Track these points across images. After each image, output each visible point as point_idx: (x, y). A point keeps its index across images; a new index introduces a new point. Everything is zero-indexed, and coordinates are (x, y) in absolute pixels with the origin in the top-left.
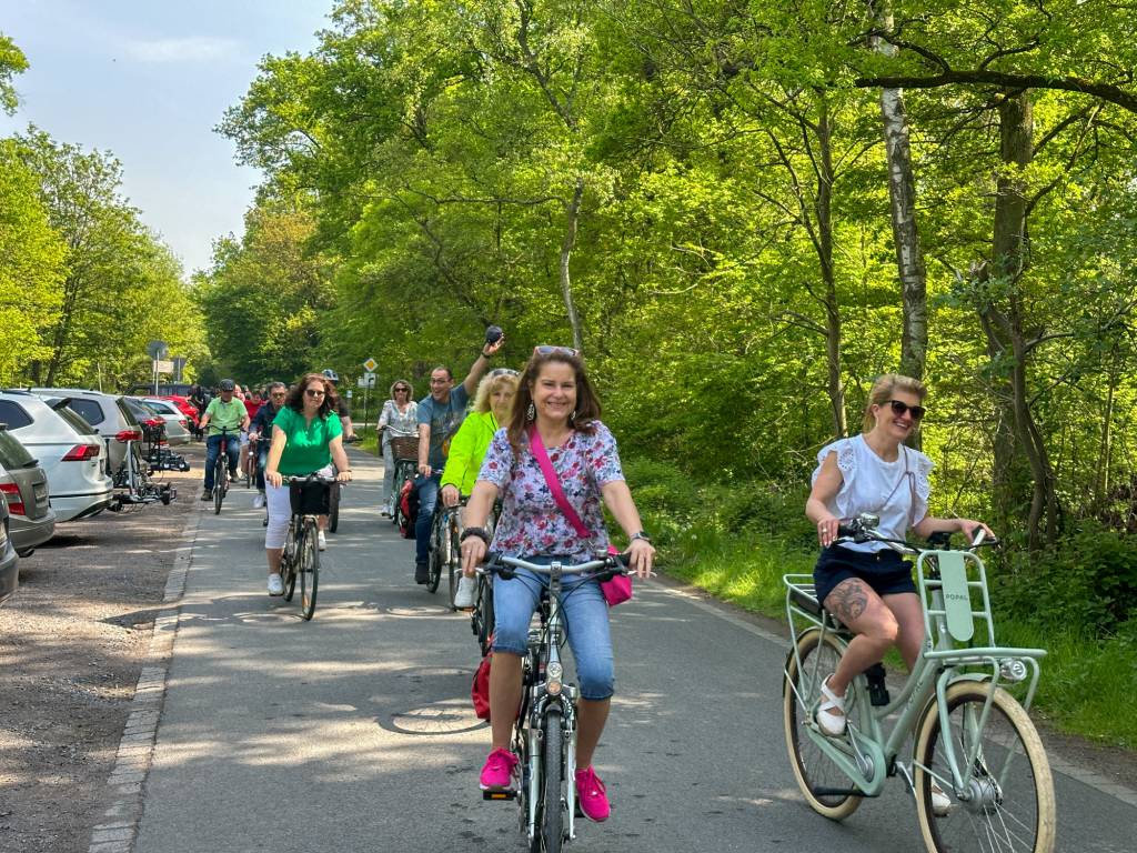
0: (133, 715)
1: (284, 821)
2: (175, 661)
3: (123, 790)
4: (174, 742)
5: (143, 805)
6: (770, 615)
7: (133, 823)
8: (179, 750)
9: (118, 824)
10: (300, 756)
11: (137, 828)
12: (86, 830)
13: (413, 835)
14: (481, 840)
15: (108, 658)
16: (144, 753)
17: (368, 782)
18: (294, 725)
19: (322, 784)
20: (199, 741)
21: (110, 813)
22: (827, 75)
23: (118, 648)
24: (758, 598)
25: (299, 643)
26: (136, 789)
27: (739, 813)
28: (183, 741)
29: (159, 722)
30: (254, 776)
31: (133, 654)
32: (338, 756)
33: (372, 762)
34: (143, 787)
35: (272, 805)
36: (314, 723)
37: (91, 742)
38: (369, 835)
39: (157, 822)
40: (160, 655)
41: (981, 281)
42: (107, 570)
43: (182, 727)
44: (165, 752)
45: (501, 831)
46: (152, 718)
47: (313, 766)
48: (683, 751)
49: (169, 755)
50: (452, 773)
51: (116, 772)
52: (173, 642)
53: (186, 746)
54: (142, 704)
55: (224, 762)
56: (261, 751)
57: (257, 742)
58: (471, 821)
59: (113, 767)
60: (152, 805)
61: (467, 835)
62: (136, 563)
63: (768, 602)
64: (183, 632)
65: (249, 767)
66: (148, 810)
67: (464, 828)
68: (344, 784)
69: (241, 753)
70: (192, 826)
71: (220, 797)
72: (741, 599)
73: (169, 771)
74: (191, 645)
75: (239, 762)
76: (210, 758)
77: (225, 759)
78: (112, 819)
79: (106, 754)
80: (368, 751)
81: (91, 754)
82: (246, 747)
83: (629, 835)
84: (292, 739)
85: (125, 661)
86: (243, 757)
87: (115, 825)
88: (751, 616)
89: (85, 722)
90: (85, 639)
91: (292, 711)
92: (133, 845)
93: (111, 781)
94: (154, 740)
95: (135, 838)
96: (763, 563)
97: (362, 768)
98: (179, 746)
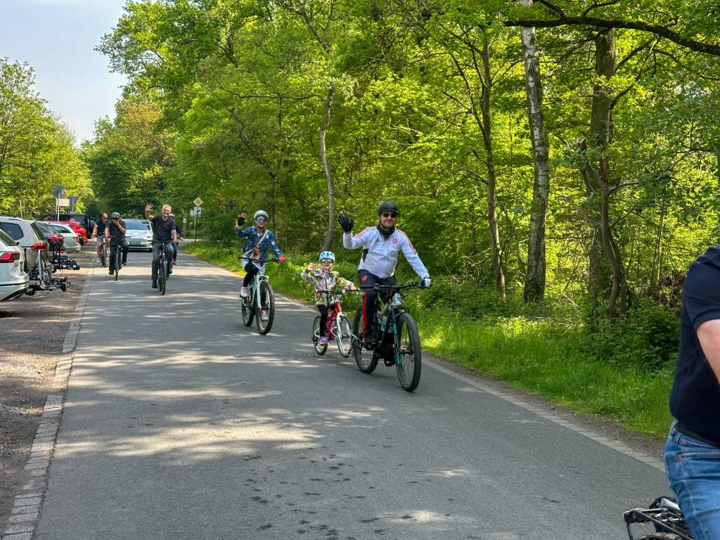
0: (41, 426)
1: (138, 492)
2: (69, 391)
3: (34, 473)
4: (67, 443)
5: (48, 483)
6: (450, 359)
7: (41, 494)
8: (71, 447)
9: (32, 495)
10: (149, 450)
11: (43, 497)
12: (10, 499)
13: (221, 499)
14: (265, 502)
15: (25, 389)
16: (48, 449)
17: (194, 467)
18: (146, 431)
19: (164, 467)
20: (85, 441)
21: (26, 487)
22: (487, 18)
23: (32, 383)
24: (442, 349)
25: (151, 379)
26: (44, 472)
27: (428, 482)
28: (74, 442)
29: (58, 430)
30: (120, 463)
31: (42, 387)
32: (175, 450)
33: (197, 453)
34: (47, 471)
35: (132, 481)
36: (159, 430)
37: (14, 442)
38: (194, 499)
39: (56, 493)
40: (59, 387)
41: (582, 150)
42: (25, 333)
43: (73, 433)
44: (62, 448)
45: (278, 496)
46: (54, 427)
47: (158, 456)
48: (394, 445)
49: (65, 450)
50: (247, 460)
51: (30, 461)
52: (68, 379)
53: (76, 444)
54: (47, 418)
55: (100, 455)
56: (124, 447)
57: (121, 442)
58: (259, 490)
59: (28, 458)
60: (53, 483)
61: (256, 499)
62: (44, 329)
63: (448, 351)
64: (75, 372)
65: (117, 457)
66: (50, 486)
67: (255, 494)
68: (178, 467)
69: (112, 448)
70: (80, 496)
71: (97, 477)
72: (432, 349)
73: (65, 461)
74: (79, 380)
75: (111, 454)
76: (92, 452)
77: (102, 452)
78: (27, 492)
79: (24, 450)
80: (193, 446)
81: (14, 450)
82: (114, 445)
83: (359, 497)
84: (146, 440)
85: (36, 391)
86: (113, 451)
87: (29, 495)
88: (438, 360)
89: (10, 430)
90: (10, 377)
91: (145, 422)
92: (40, 508)
93: (27, 468)
94: (55, 441)
95: (42, 504)
96: (446, 327)
97: (190, 457)
98: (71, 445)
